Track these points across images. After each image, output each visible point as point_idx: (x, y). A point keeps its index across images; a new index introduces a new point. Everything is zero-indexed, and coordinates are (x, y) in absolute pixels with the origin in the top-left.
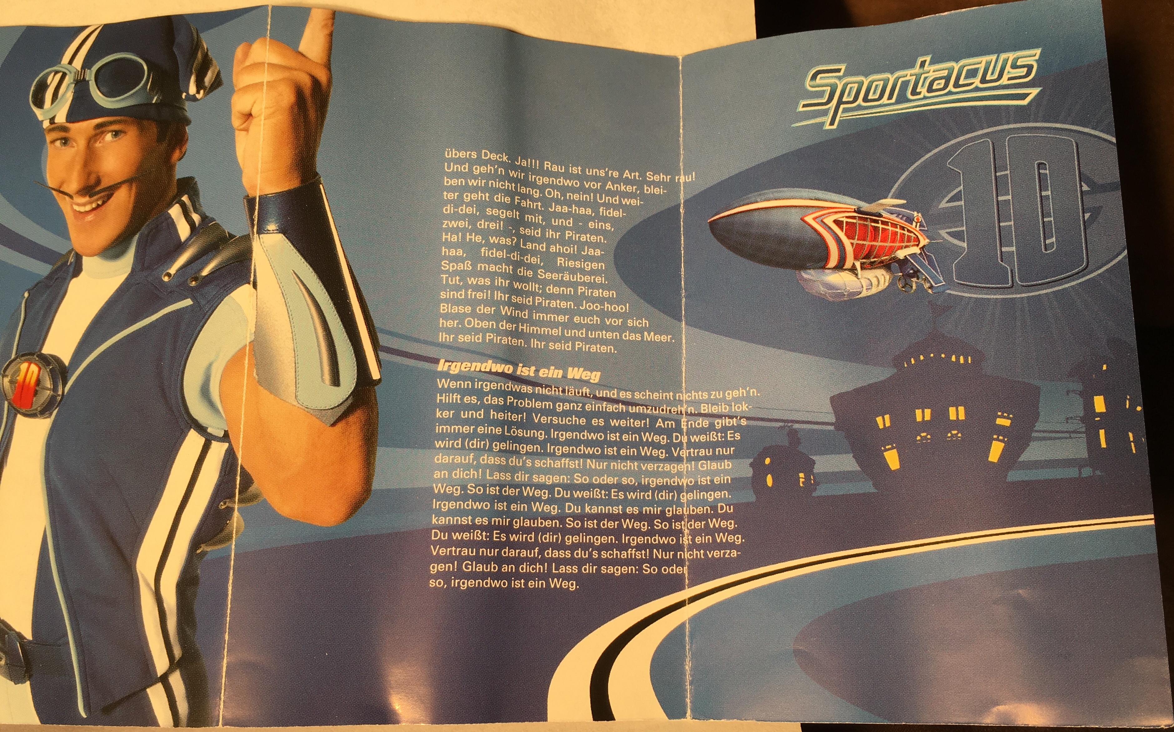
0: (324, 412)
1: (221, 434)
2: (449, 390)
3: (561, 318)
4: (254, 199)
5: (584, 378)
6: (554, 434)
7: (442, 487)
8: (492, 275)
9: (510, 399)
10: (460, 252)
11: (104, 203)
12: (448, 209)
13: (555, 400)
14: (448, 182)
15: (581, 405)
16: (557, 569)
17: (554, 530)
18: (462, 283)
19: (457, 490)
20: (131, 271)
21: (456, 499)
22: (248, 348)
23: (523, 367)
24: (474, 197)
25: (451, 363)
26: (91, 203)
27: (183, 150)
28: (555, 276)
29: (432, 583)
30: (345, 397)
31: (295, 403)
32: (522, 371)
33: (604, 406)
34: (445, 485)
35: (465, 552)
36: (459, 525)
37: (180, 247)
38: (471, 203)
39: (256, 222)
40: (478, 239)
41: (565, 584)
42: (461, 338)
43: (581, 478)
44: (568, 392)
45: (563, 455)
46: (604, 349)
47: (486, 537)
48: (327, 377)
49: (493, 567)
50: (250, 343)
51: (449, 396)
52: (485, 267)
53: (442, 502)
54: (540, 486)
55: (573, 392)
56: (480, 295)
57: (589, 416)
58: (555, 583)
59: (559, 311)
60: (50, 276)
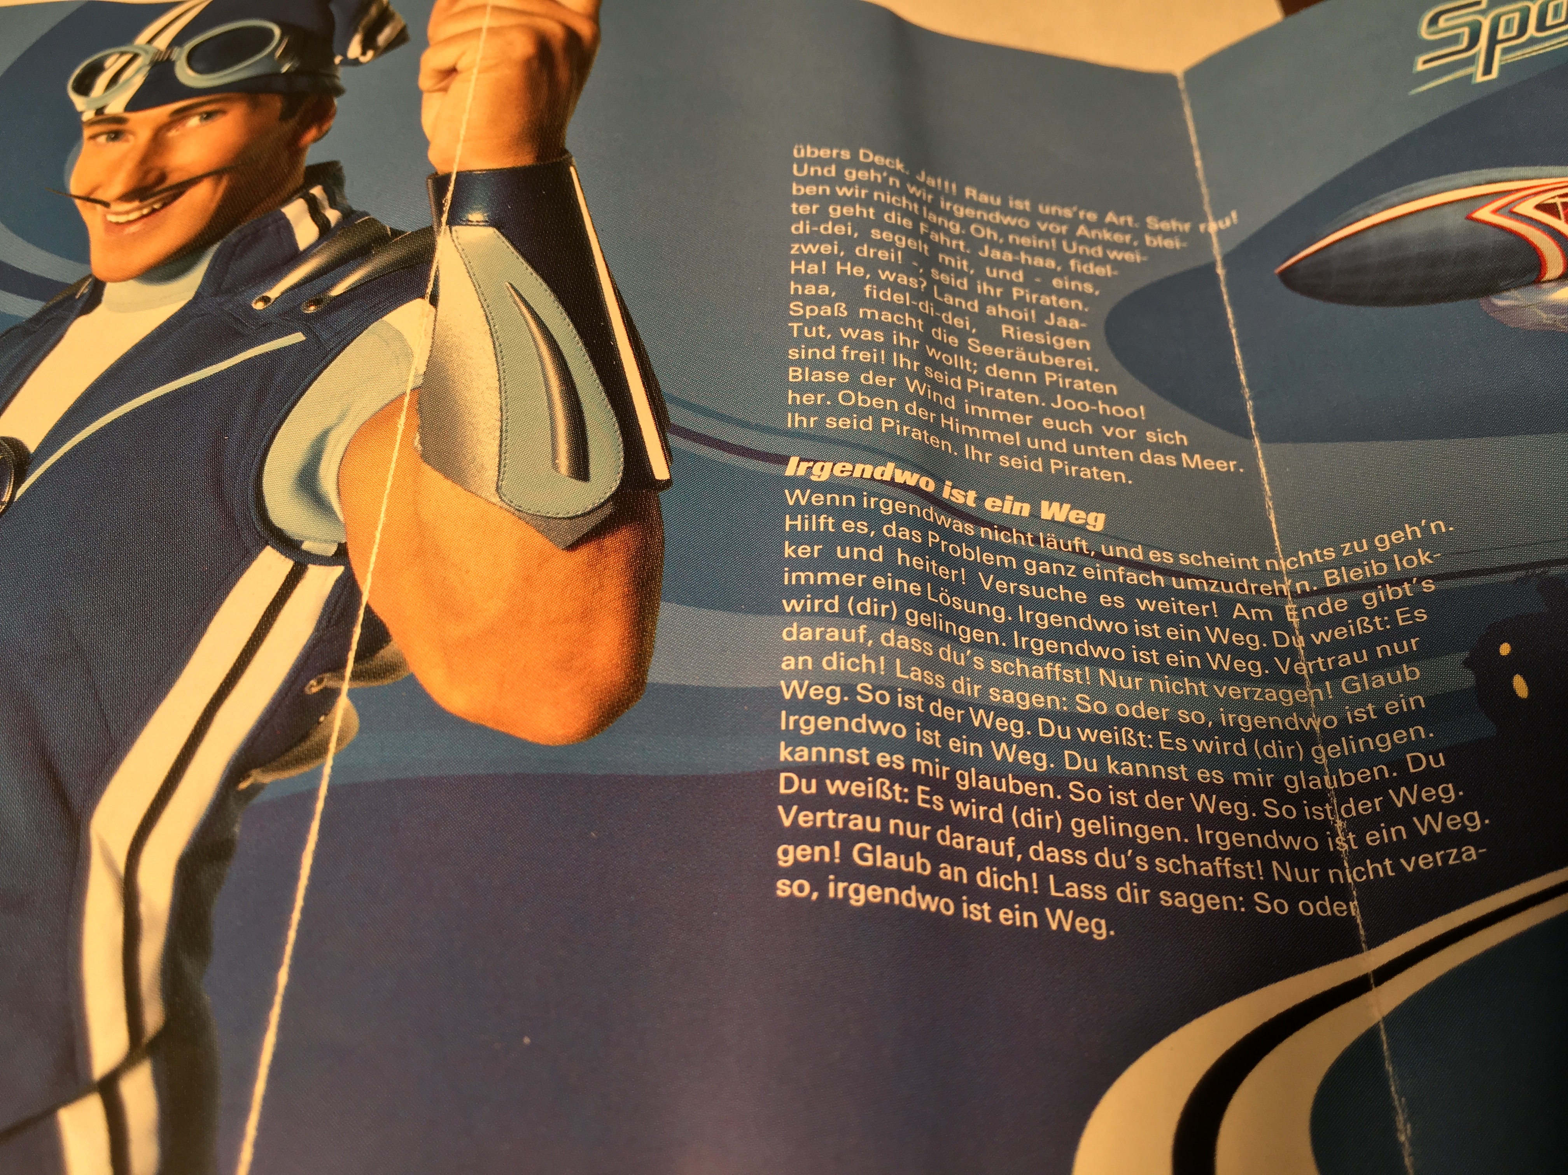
0: (552, 523)
1: (331, 550)
2: (811, 509)
3: (1017, 418)
4: (447, 177)
5: (1072, 520)
6: (1025, 615)
7: (801, 688)
8: (888, 329)
9: (933, 538)
10: (824, 290)
11: (164, 205)
12: (800, 228)
13: (1020, 553)
14: (799, 190)
15: (1073, 567)
16: (1060, 888)
17: (1045, 805)
18: (829, 336)
19: (833, 693)
20: (194, 298)
21: (832, 712)
22: (407, 399)
23: (953, 487)
24: (848, 211)
25: (811, 464)
26: (140, 208)
27: (325, 128)
28: (999, 352)
29: (784, 888)
30: (597, 502)
31: (496, 499)
32: (951, 495)
33: (1121, 573)
34: (806, 683)
35: (857, 822)
36: (841, 765)
37: (296, 257)
38: (843, 220)
39: (446, 208)
40: (859, 271)
41: (1082, 925)
42: (831, 423)
43: (1091, 703)
44: (1045, 542)
45: (1047, 657)
46: (1106, 475)
47: (902, 795)
48: (563, 461)
49: (919, 864)
50: (413, 390)
51: (810, 519)
52: (873, 314)
53: (801, 716)
54: (1009, 712)
55: (1055, 543)
56: (864, 356)
57: (1095, 588)
58: (1057, 920)
59: (1013, 407)
60: (36, 319)
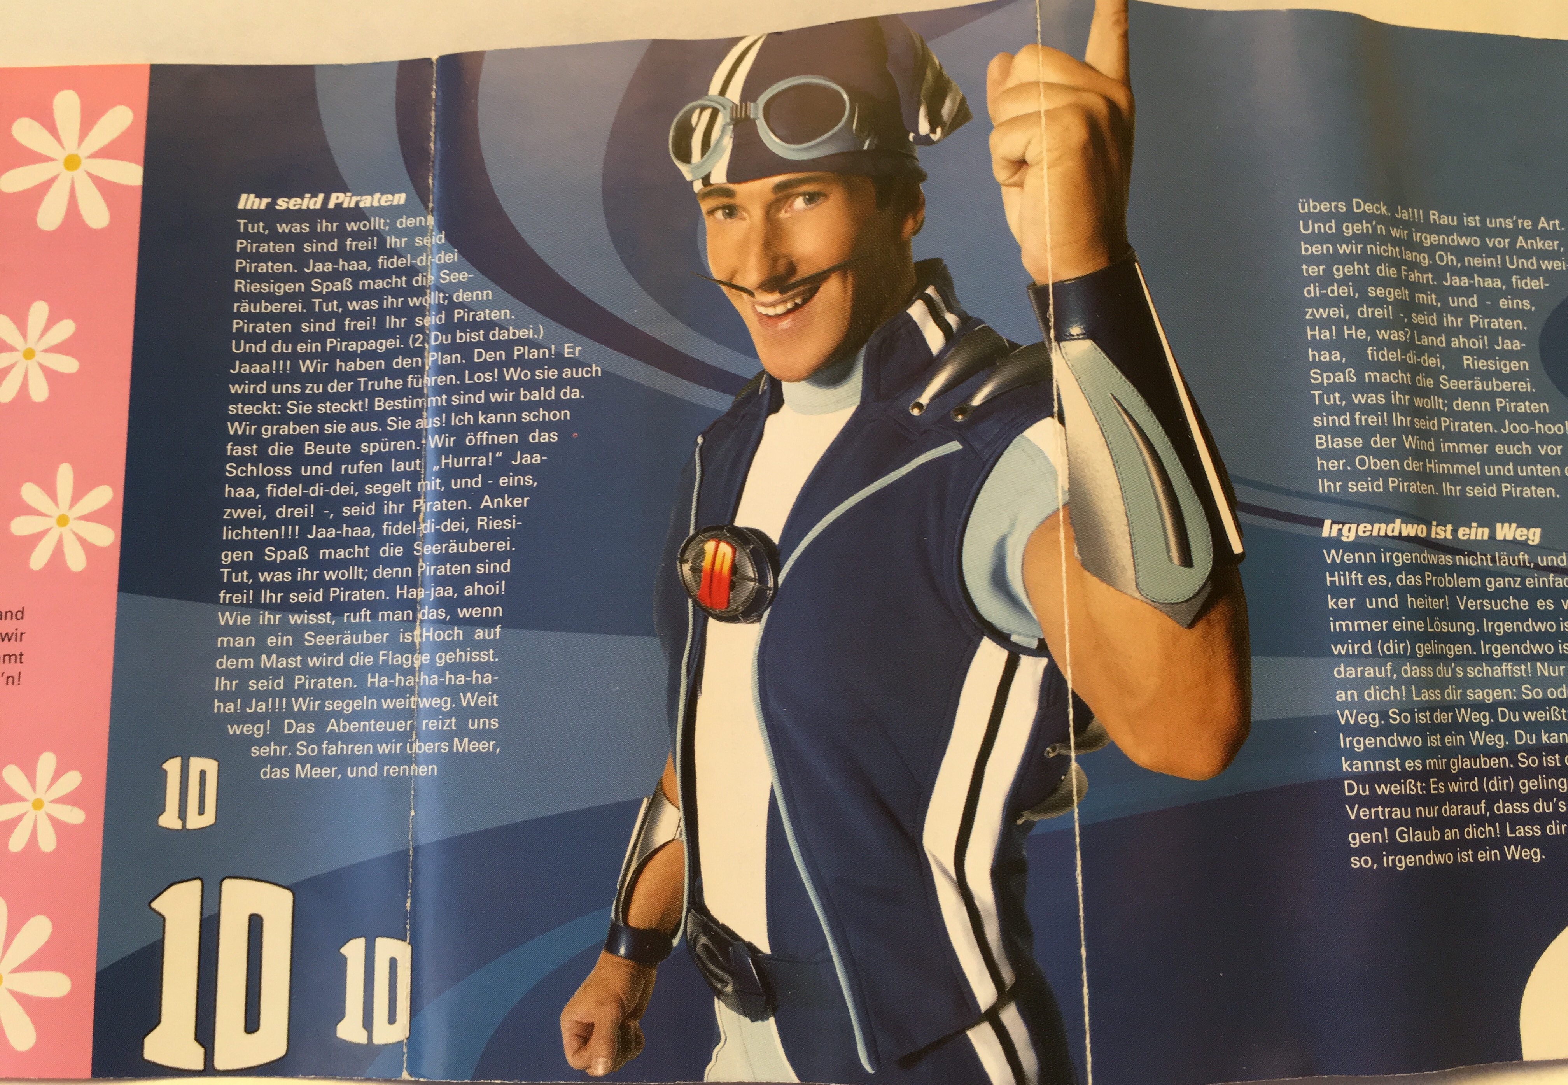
0: (1176, 607)
1: (1034, 644)
2: (1344, 567)
3: (1479, 449)
4: (1046, 288)
5: (1518, 538)
6: (1488, 626)
7: (1351, 715)
8: (1386, 389)
9: (1429, 576)
10: (1336, 356)
11: (805, 301)
12: (1312, 291)
13: (1483, 573)
14: (1306, 250)
15: (1519, 579)
16: (1513, 831)
17: (1503, 773)
18: (1344, 403)
19: (1374, 719)
20: (861, 402)
21: (1375, 733)
22: (1061, 514)
23: (1437, 526)
24: (1348, 270)
25: (1341, 526)
26: (784, 302)
27: (919, 218)
28: (1462, 385)
29: (1356, 862)
30: (1201, 583)
31: (1137, 595)
32: (1437, 533)
33: (1551, 579)
34: (1355, 711)
35: (1397, 813)
36: (1384, 773)
37: (933, 365)
38: (1345, 281)
39: (1052, 324)
40: (1361, 334)
41: (1526, 854)
42: (1353, 488)
43: (1531, 691)
44: (1500, 560)
45: (1505, 658)
46: (1541, 492)
47: (1422, 788)
48: (1175, 553)
49: (1434, 835)
50: (1065, 505)
51: (1345, 575)
52: (1375, 377)
53: (1354, 738)
54: (1479, 707)
55: (1507, 560)
56: (1372, 420)
57: (1533, 595)
58: (1513, 853)
59: (1473, 438)
60: (733, 412)
